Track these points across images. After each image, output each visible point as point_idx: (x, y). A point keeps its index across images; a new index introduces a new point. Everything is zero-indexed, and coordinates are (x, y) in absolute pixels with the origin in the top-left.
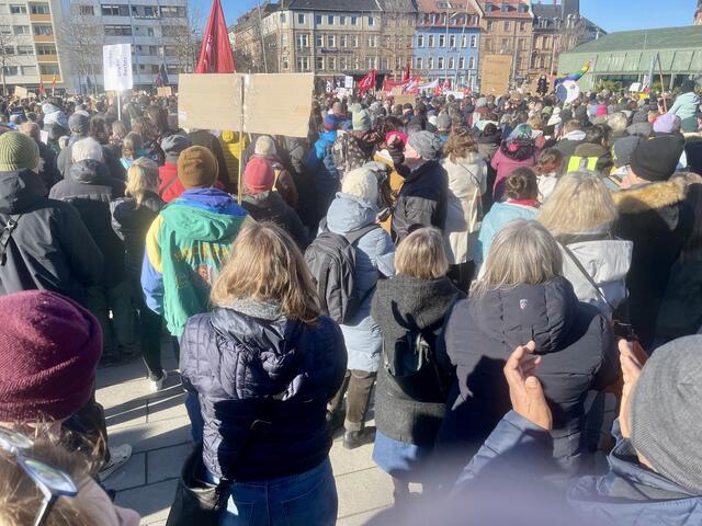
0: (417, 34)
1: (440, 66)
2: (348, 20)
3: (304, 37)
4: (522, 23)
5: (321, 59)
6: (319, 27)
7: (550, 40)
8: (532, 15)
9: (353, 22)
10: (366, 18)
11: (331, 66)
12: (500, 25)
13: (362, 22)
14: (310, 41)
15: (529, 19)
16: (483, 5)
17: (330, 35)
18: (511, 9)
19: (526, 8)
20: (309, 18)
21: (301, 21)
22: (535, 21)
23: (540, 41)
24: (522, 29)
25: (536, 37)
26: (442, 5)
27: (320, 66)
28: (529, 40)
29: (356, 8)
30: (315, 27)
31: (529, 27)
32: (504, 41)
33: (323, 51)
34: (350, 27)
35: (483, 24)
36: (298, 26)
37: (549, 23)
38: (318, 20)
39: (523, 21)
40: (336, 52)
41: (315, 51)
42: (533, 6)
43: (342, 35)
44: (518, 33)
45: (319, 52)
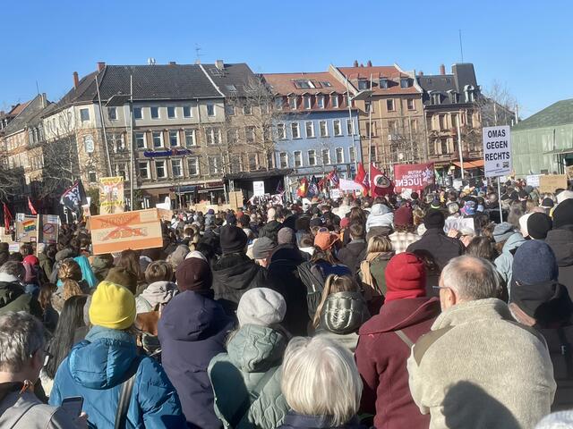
0: (275, 123)
1: (312, 160)
2: (178, 111)
3: (118, 137)
4: (409, 101)
5: (145, 165)
6: (139, 123)
7: (448, 119)
8: (420, 90)
9: (187, 114)
10: (204, 108)
11: (160, 173)
12: (381, 105)
13: (197, 113)
14: (128, 142)
15: (417, 95)
16: (355, 81)
17: (155, 132)
18: (391, 84)
19: (410, 82)
20: (124, 114)
21: (112, 117)
22: (425, 97)
23: (435, 121)
24: (410, 107)
25: (429, 116)
26: (300, 84)
27: (144, 173)
28: (422, 120)
29: (189, 96)
30: (134, 122)
31: (418, 104)
32: (391, 123)
33: (146, 154)
34: (184, 120)
35: (360, 105)
36: (109, 123)
37: (443, 97)
38: (137, 115)
39: (410, 97)
40: (168, 154)
41: (136, 155)
42: (418, 79)
43: (172, 131)
44: (407, 113)
45: (141, 155)
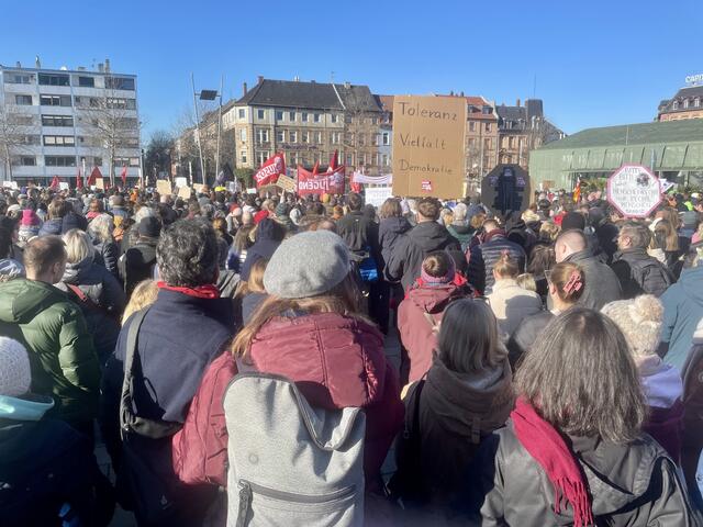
0: (382, 132)
2: (310, 117)
3: (264, 132)
4: (488, 124)
6: (280, 123)
7: (515, 141)
8: (497, 117)
9: (316, 119)
10: (329, 116)
11: (293, 161)
13: (325, 119)
14: (270, 137)
15: (494, 120)
17: (292, 131)
18: (476, 110)
19: (491, 110)
20: (269, 114)
21: (261, 116)
22: (500, 122)
23: (505, 141)
24: (487, 129)
25: (501, 137)
28: (495, 140)
29: (319, 106)
30: (276, 123)
31: (494, 127)
32: (471, 140)
33: (284, 147)
34: (314, 124)
36: (258, 121)
37: (514, 124)
38: (279, 117)
39: (488, 121)
40: (299, 147)
41: (276, 146)
42: (497, 108)
43: (304, 131)
44: (484, 133)
45: (280, 147)
